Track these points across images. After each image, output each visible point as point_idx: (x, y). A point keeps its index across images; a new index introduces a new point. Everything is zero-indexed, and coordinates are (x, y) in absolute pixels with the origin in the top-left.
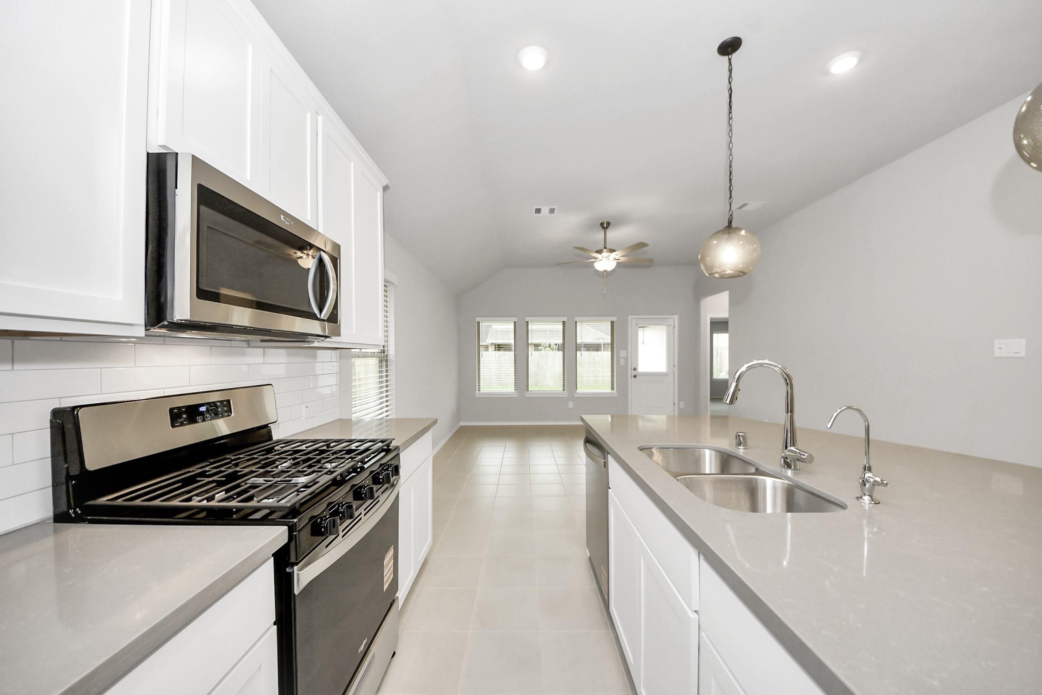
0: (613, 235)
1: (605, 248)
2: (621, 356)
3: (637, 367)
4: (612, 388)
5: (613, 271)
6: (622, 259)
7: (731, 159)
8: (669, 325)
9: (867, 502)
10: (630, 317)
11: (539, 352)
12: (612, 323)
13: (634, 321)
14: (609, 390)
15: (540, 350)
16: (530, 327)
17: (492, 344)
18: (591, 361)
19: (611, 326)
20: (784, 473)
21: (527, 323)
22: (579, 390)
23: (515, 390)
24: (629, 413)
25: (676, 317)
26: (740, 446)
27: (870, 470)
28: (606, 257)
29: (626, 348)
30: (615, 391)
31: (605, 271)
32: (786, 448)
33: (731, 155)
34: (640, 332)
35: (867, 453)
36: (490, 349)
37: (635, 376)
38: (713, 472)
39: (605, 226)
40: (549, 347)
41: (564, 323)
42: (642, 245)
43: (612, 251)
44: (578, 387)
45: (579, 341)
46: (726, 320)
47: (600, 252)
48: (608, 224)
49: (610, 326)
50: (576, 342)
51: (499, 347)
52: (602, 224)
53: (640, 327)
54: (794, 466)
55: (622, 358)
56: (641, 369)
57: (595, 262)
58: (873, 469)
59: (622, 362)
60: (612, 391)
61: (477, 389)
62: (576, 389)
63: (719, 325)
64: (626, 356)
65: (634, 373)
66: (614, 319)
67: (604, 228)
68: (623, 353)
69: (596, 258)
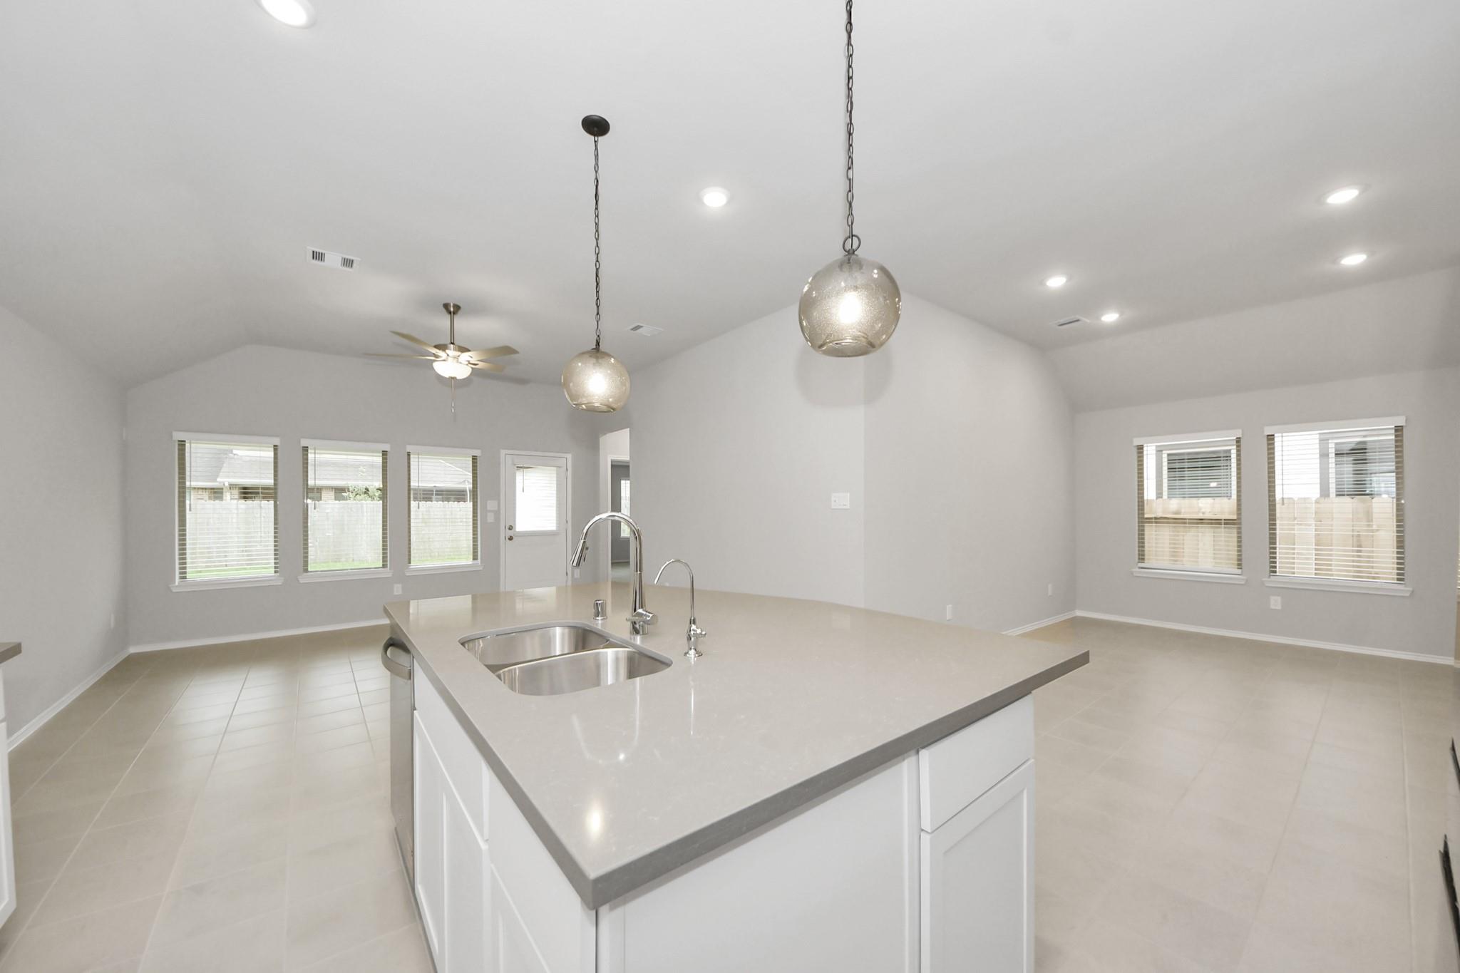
0: (463, 325)
1: (453, 343)
2: (489, 508)
3: (515, 524)
4: (475, 558)
5: (466, 382)
6: (481, 365)
7: (598, 267)
8: (559, 467)
9: (693, 656)
10: (503, 452)
11: (344, 502)
12: (474, 458)
13: (509, 458)
14: (470, 561)
15: (345, 499)
16: (311, 456)
17: (232, 486)
18: (448, 517)
19: (473, 462)
20: (632, 641)
21: (305, 449)
22: (416, 564)
23: (276, 572)
24: (502, 589)
25: (569, 456)
26: (598, 616)
27: (694, 623)
28: (455, 358)
29: (496, 496)
30: (479, 561)
31: (452, 378)
32: (635, 611)
33: (597, 261)
34: (519, 476)
35: (692, 607)
36: (227, 496)
37: (511, 538)
38: (566, 652)
39: (453, 310)
40: (365, 493)
41: (384, 453)
42: (508, 350)
43: (463, 350)
44: (412, 559)
45: (414, 484)
46: (628, 464)
47: (442, 347)
48: (457, 308)
49: (471, 462)
50: (409, 486)
51: (247, 493)
52: (446, 306)
53: (518, 467)
54: (643, 631)
55: (490, 511)
56: (521, 526)
57: (435, 361)
58: (697, 621)
59: (491, 518)
60: (475, 562)
61: (177, 575)
62: (410, 563)
63: (620, 470)
64: (496, 509)
65: (510, 533)
66: (477, 453)
67: (450, 313)
68: (491, 505)
69: (435, 355)
